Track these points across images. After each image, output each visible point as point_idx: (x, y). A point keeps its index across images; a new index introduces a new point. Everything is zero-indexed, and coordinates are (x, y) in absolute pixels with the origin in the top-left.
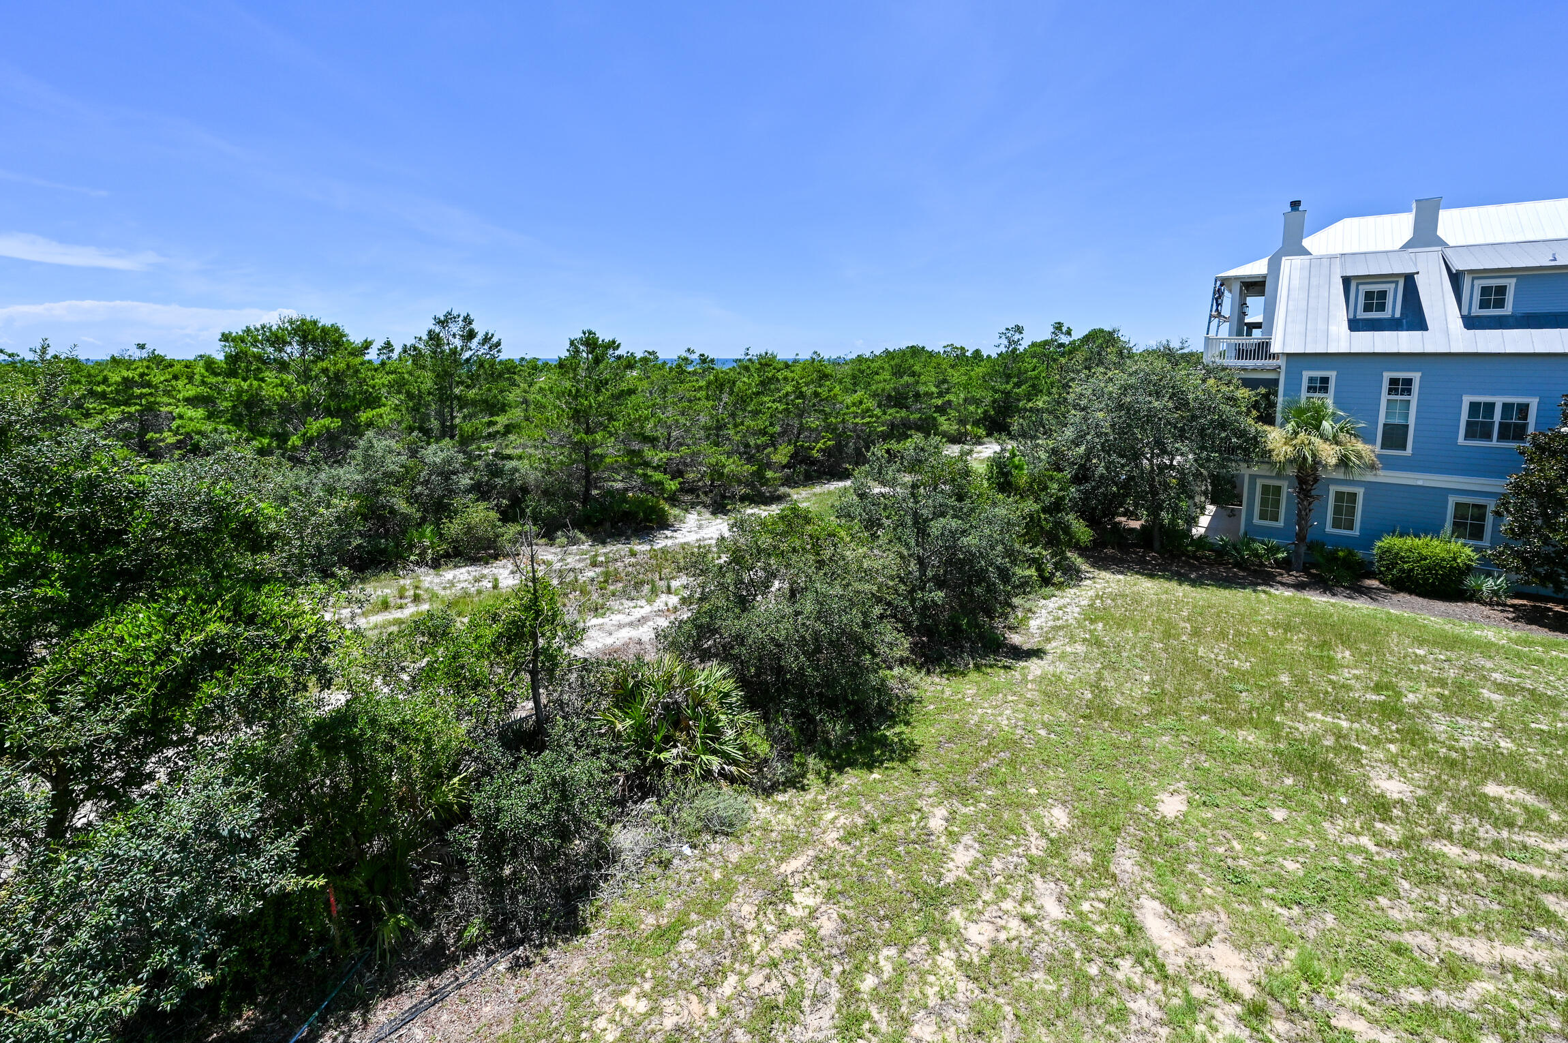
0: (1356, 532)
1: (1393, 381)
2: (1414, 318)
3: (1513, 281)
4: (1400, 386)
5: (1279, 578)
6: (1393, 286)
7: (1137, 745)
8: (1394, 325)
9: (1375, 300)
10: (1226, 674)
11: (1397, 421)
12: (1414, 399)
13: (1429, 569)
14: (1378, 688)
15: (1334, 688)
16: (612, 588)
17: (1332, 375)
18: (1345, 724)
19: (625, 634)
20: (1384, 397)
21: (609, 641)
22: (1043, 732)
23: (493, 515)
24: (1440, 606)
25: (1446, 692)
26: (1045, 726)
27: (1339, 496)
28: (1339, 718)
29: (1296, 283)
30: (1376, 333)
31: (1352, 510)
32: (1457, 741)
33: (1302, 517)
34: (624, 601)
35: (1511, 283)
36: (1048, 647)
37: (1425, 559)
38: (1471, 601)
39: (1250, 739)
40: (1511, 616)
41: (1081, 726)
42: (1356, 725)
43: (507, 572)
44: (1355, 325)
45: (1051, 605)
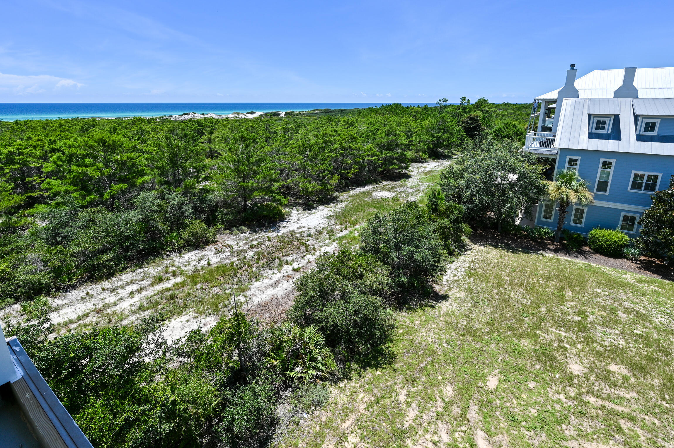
0: (582, 226)
1: (604, 163)
2: (616, 135)
3: (659, 120)
4: (607, 165)
5: (548, 246)
6: (609, 119)
7: (481, 350)
8: (607, 137)
9: (601, 125)
10: (521, 307)
11: (604, 179)
12: (612, 171)
13: (609, 245)
14: (578, 314)
15: (562, 314)
16: (262, 262)
17: (579, 158)
18: (563, 334)
19: (271, 292)
20: (600, 169)
21: (264, 297)
22: (445, 345)
23: (203, 225)
24: (612, 261)
25: (605, 314)
26: (447, 341)
27: (577, 210)
28: (562, 331)
29: (568, 112)
30: (600, 140)
31: (581, 217)
32: (604, 341)
33: (561, 220)
34: (268, 270)
35: (658, 121)
36: (450, 294)
37: (608, 241)
38: (624, 258)
39: (526, 344)
40: (639, 266)
41: (461, 340)
42: (567, 335)
43: (213, 253)
44: (591, 136)
45: (453, 267)
